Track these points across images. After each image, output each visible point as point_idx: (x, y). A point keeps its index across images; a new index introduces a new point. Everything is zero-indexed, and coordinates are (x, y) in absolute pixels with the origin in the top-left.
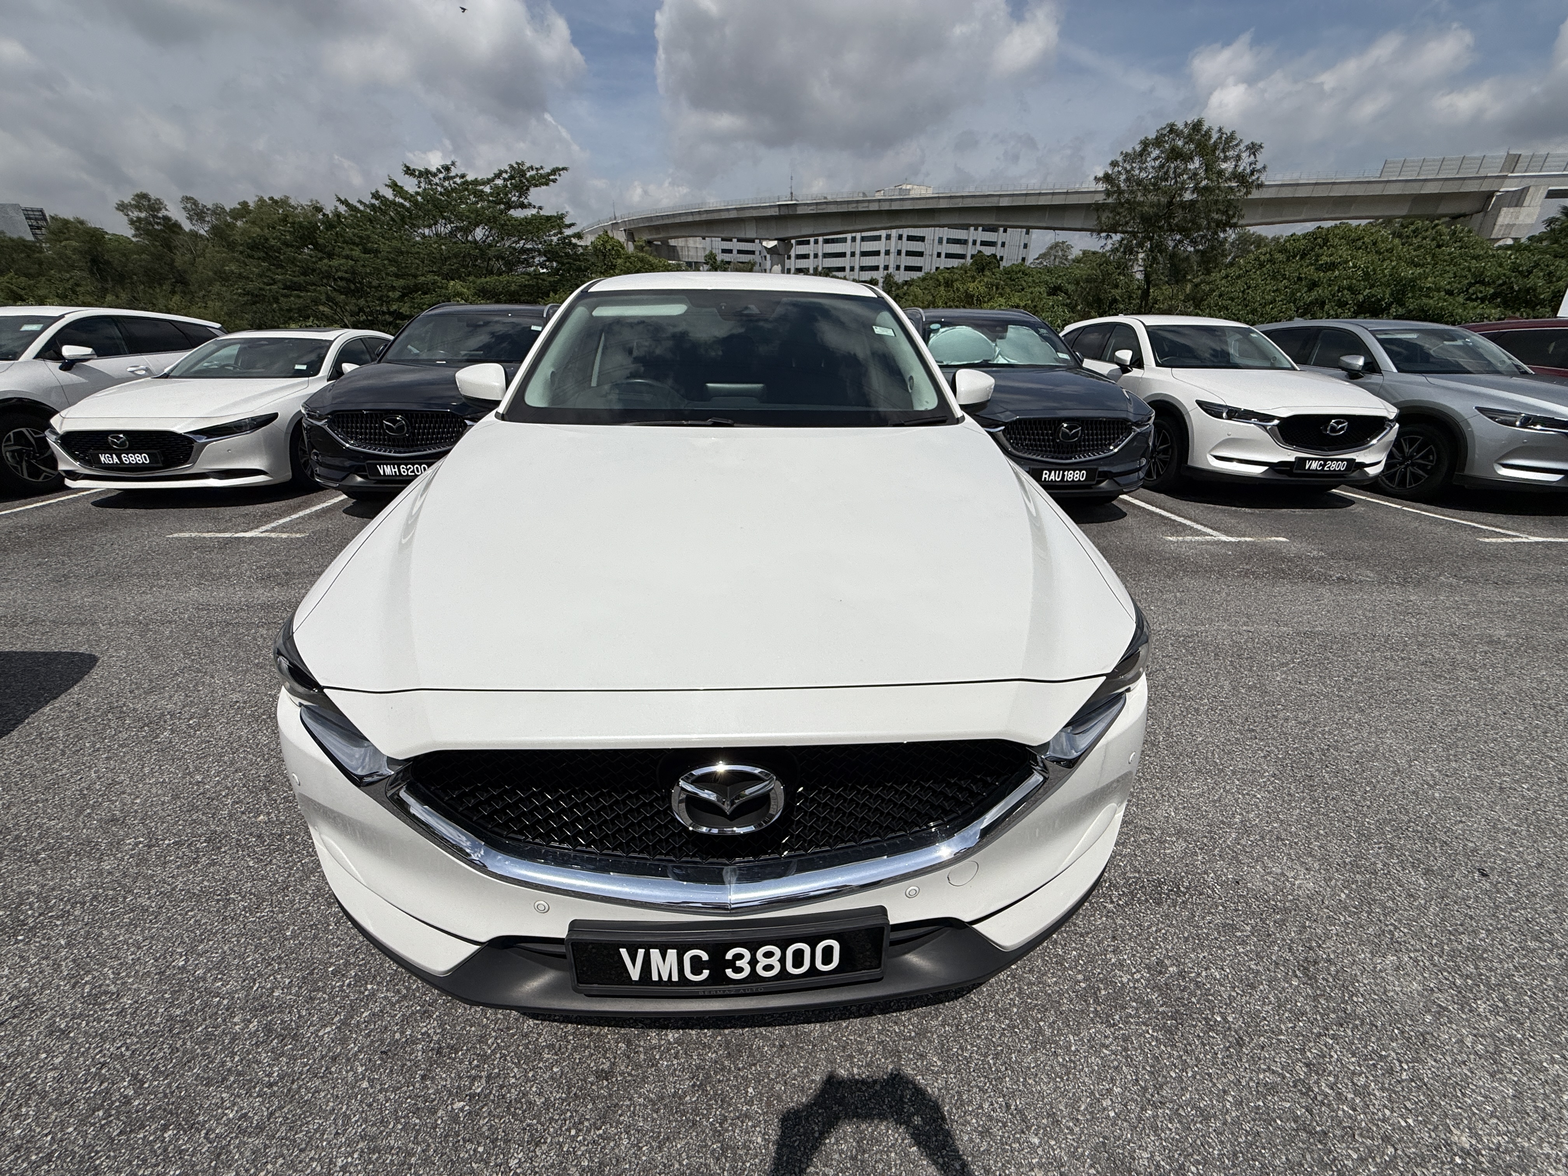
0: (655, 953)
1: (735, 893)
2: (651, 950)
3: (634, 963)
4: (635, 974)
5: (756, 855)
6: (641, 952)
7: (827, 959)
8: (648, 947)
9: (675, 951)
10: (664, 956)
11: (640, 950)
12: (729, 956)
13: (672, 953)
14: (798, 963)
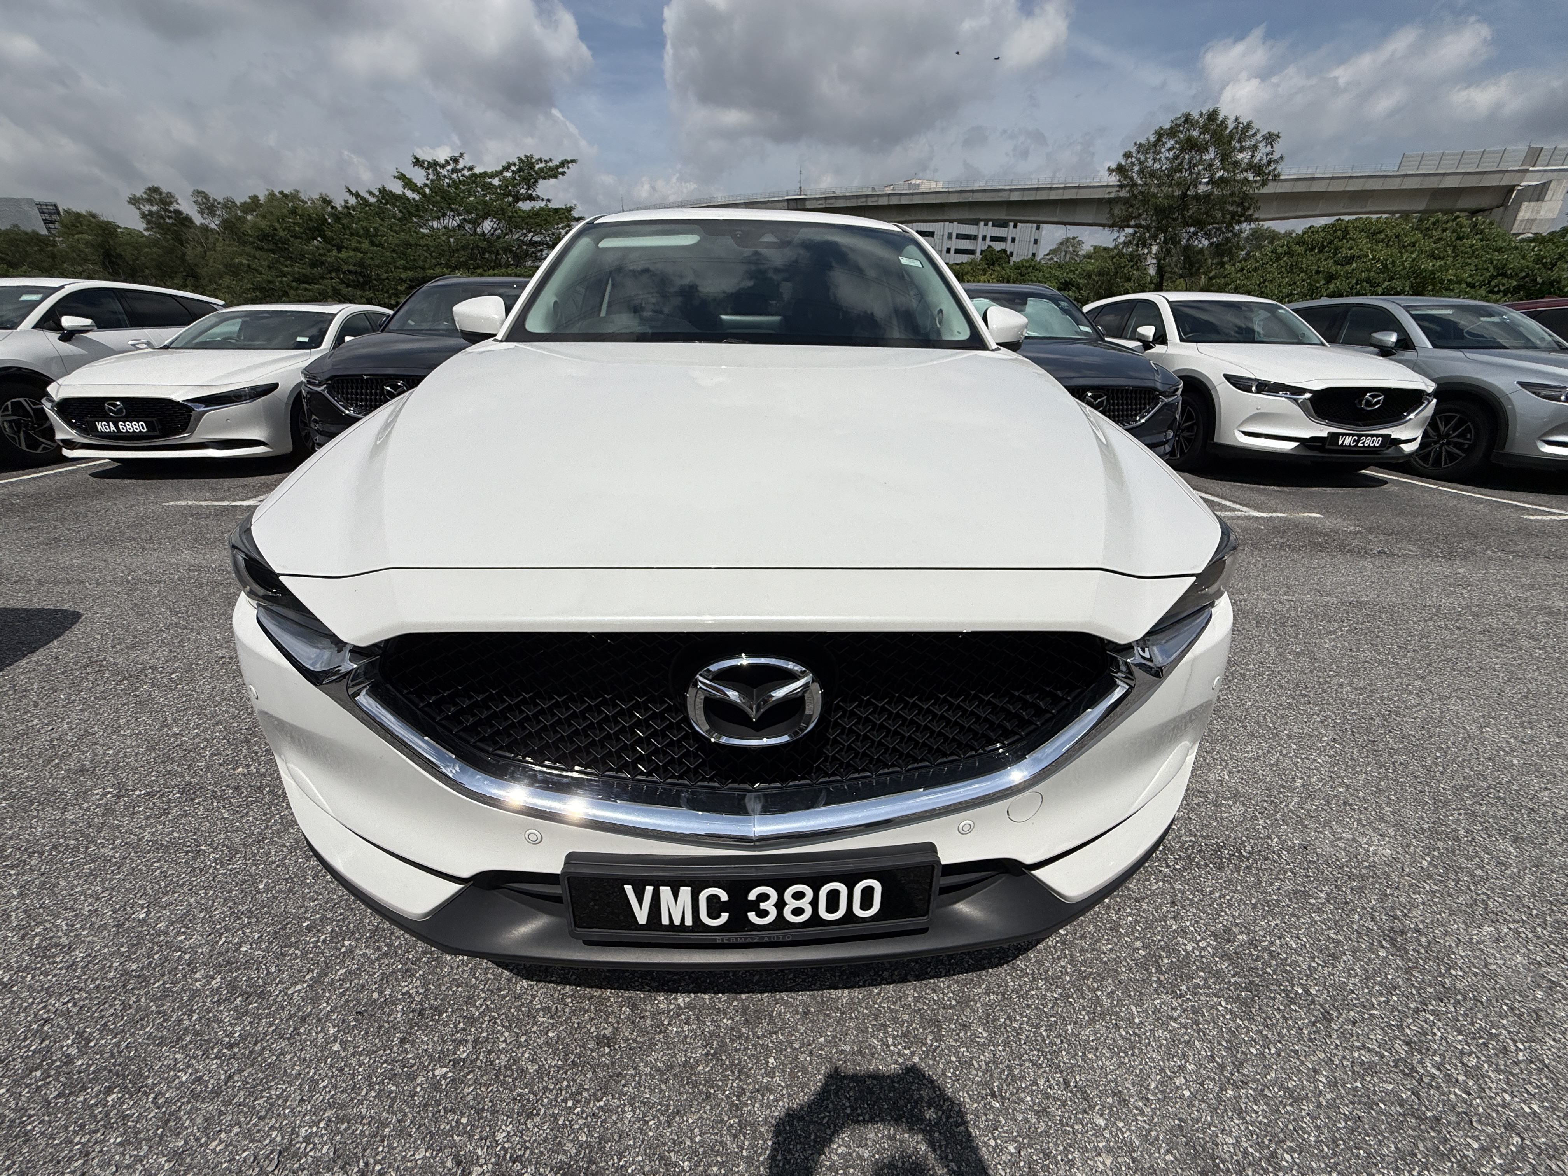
0: (665, 892)
1: (760, 825)
2: (661, 888)
3: (640, 902)
4: (642, 916)
5: (783, 780)
6: (649, 889)
7: (866, 903)
8: (657, 884)
9: (689, 889)
10: (676, 895)
11: (647, 887)
12: (752, 896)
13: (685, 892)
14: (832, 907)
